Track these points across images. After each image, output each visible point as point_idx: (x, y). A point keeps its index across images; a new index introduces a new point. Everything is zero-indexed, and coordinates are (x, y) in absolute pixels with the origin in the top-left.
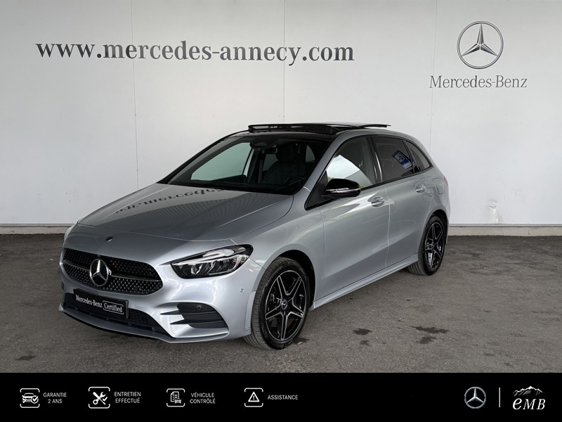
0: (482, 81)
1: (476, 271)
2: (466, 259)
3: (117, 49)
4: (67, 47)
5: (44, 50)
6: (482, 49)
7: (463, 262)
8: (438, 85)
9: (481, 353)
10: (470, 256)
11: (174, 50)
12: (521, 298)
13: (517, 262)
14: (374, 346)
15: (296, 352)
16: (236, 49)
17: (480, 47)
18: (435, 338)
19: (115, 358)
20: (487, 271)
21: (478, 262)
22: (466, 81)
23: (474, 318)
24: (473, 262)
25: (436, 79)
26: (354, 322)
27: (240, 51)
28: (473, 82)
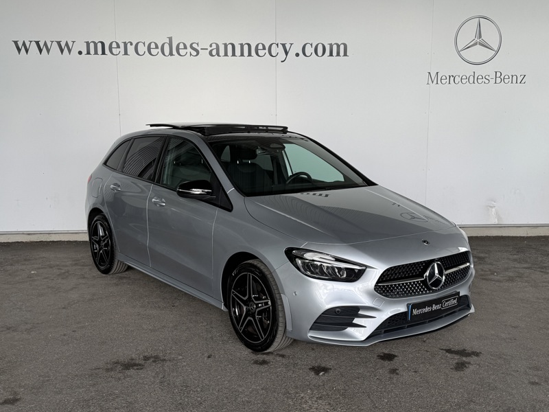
0: (480, 77)
6: (480, 44)
8: (435, 82)
9: (526, 381)
13: (526, 265)
14: (405, 376)
15: (319, 386)
17: (478, 42)
18: (469, 363)
19: (114, 399)
20: (498, 278)
22: (464, 77)
23: (503, 336)
25: (433, 75)
28: (471, 78)
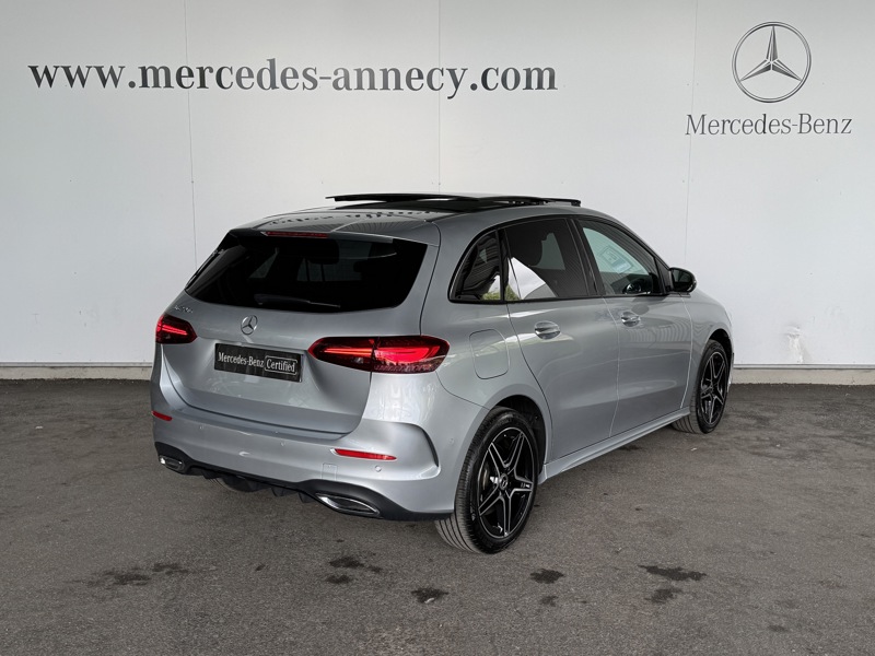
1: (761, 451)
2: (746, 428)
3: (162, 73)
4: (79, 71)
5: (42, 76)
6: (775, 68)
7: (740, 434)
8: (700, 130)
9: (764, 624)
10: (753, 422)
11: (255, 75)
12: (840, 505)
14: (565, 609)
15: (418, 620)
16: (359, 72)
17: (772, 66)
18: (679, 591)
20: (781, 452)
21: (766, 434)
23: (753, 547)
24: (757, 433)
26: (535, 556)
27: (366, 75)
28: (760, 124)
